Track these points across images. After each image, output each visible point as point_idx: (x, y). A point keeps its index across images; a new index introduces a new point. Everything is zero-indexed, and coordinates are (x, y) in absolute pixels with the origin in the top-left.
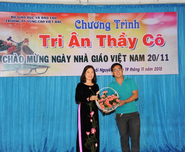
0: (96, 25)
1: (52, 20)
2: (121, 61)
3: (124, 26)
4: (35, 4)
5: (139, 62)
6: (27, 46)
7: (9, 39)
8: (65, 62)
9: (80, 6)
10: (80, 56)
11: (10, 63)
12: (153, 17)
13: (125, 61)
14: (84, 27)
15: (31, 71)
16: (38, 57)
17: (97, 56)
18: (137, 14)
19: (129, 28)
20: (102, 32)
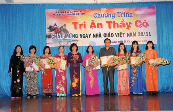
0: (106, 15)
1: (80, 13)
2: (122, 36)
3: (123, 16)
4: (70, 4)
5: (133, 37)
6: (65, 29)
7: (55, 25)
8: (88, 37)
9: (96, 4)
10: (96, 34)
11: (56, 39)
12: (141, 10)
13: (124, 36)
14: (99, 17)
15: (68, 43)
16: (72, 35)
17: (107, 34)
18: (131, 8)
19: (127, 16)
20: (110, 19)
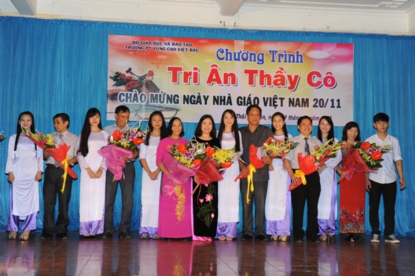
0: (245, 57)
1: (186, 47)
2: (277, 106)
3: (283, 59)
4: (165, 26)
5: (301, 108)
6: (152, 82)
7: (129, 71)
8: (201, 104)
9: (224, 30)
10: (221, 97)
11: (129, 103)
12: (321, 49)
13: (282, 106)
14: (229, 58)
16: (166, 96)
17: (245, 98)
18: (300, 44)
19: (290, 61)
20: (252, 66)
